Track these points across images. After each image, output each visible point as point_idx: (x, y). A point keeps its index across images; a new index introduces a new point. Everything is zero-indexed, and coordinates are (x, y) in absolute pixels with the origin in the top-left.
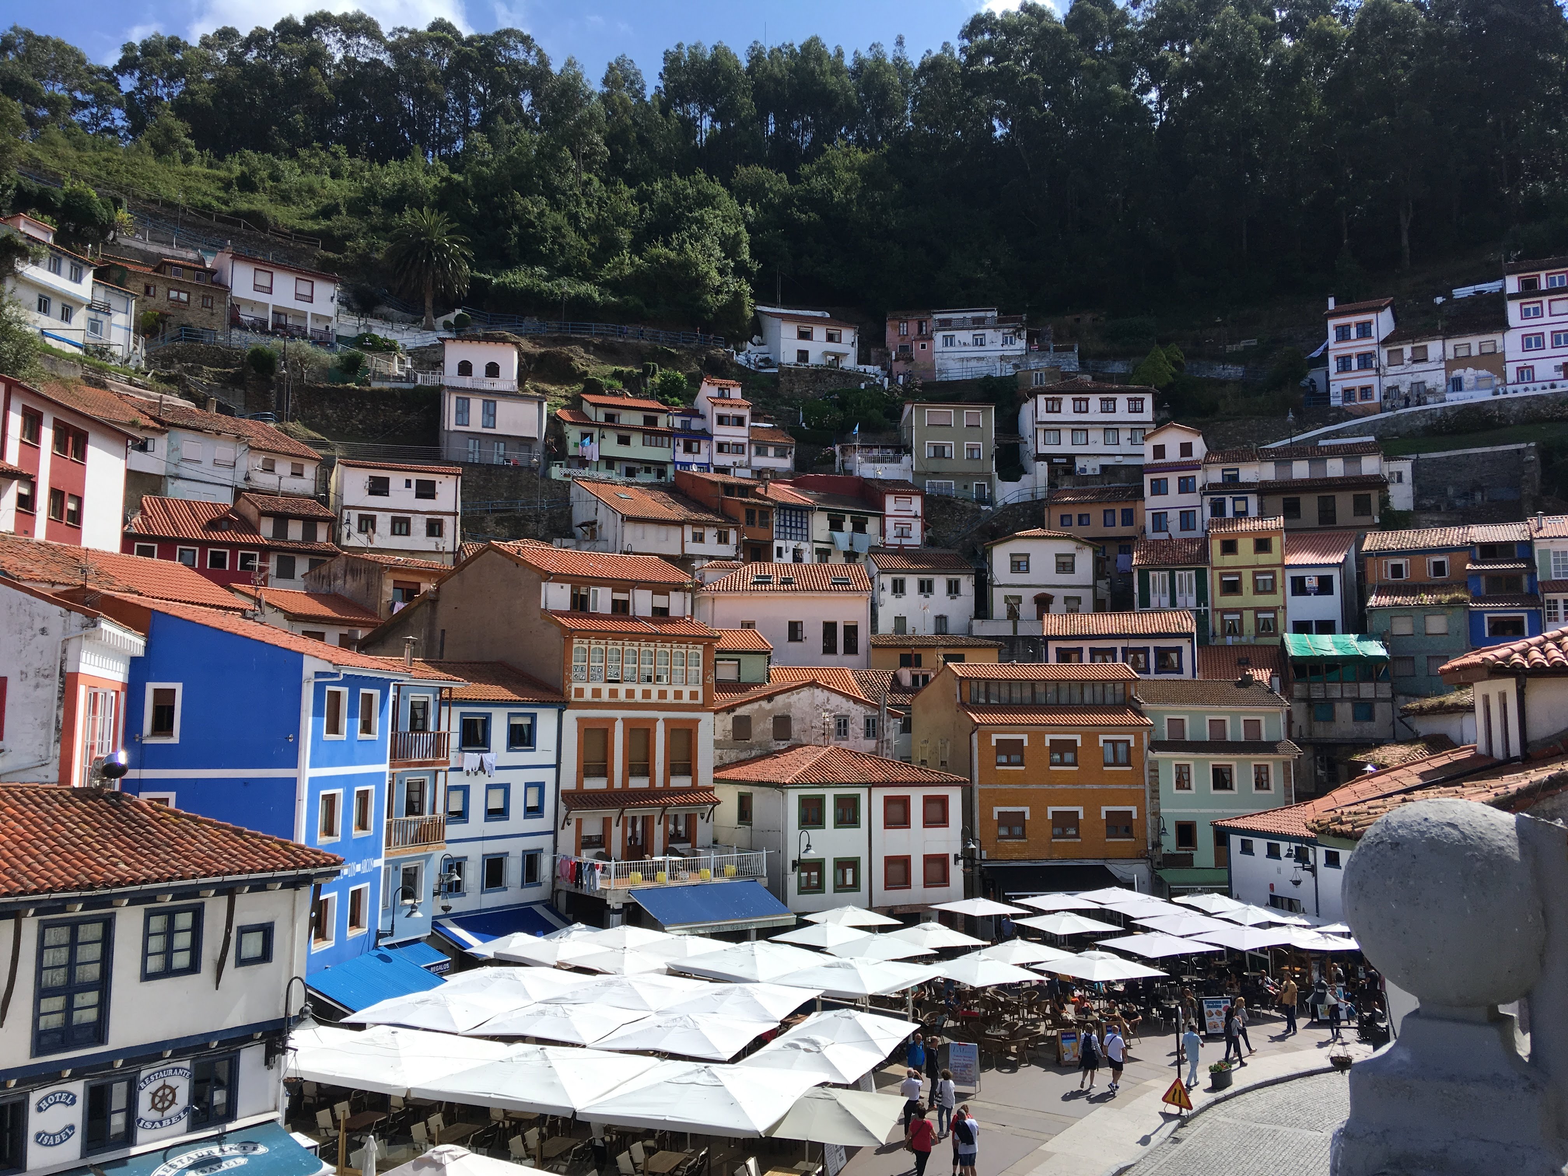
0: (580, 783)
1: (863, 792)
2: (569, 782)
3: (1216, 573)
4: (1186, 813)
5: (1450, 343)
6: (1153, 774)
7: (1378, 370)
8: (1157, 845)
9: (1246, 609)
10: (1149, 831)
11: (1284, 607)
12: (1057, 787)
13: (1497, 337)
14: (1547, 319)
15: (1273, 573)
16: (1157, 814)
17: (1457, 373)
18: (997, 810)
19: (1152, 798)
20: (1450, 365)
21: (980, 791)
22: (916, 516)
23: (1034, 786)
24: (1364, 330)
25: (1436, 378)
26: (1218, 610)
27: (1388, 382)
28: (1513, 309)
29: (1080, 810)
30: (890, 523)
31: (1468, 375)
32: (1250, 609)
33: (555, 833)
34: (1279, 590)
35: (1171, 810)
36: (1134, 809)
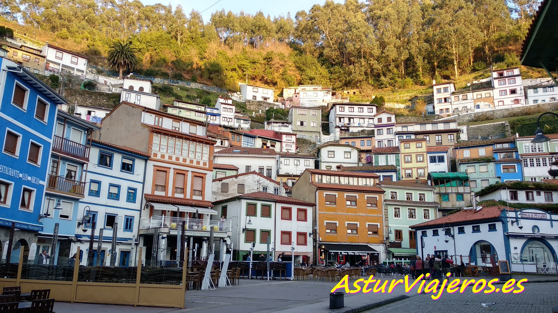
0: (153, 191)
1: (273, 204)
2: (148, 190)
3: (403, 155)
4: (399, 227)
5: (475, 94)
6: (386, 211)
7: (451, 103)
8: (388, 238)
9: (414, 168)
10: (385, 233)
11: (427, 167)
12: (349, 214)
13: (491, 91)
14: (507, 85)
15: (423, 155)
16: (387, 226)
17: (478, 103)
18: (325, 221)
19: (385, 220)
20: (475, 101)
21: (319, 214)
22: (293, 143)
23: (340, 213)
24: (446, 90)
25: (470, 105)
26: (403, 168)
27: (455, 107)
28: (496, 83)
29: (358, 223)
30: (284, 145)
31: (482, 104)
32: (415, 168)
33: (140, 211)
34: (425, 161)
35: (392, 225)
36: (378, 224)
